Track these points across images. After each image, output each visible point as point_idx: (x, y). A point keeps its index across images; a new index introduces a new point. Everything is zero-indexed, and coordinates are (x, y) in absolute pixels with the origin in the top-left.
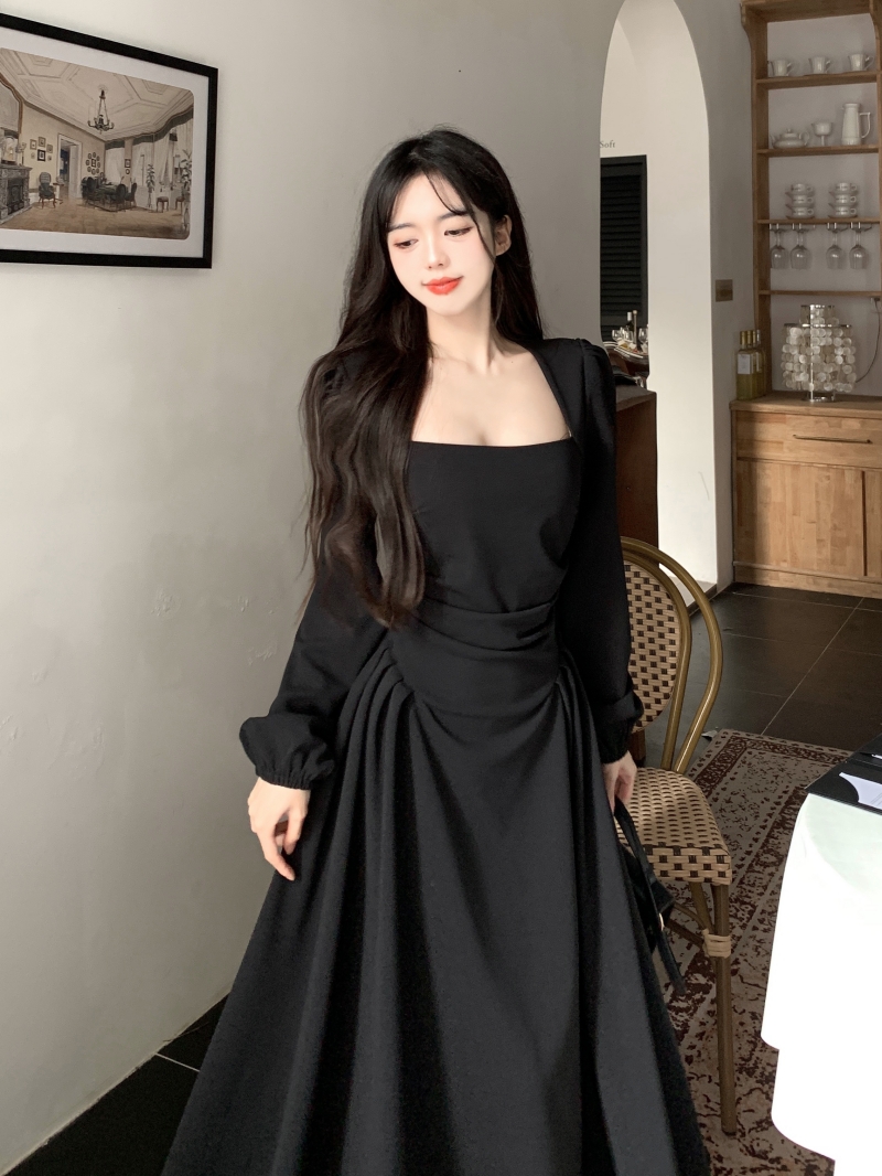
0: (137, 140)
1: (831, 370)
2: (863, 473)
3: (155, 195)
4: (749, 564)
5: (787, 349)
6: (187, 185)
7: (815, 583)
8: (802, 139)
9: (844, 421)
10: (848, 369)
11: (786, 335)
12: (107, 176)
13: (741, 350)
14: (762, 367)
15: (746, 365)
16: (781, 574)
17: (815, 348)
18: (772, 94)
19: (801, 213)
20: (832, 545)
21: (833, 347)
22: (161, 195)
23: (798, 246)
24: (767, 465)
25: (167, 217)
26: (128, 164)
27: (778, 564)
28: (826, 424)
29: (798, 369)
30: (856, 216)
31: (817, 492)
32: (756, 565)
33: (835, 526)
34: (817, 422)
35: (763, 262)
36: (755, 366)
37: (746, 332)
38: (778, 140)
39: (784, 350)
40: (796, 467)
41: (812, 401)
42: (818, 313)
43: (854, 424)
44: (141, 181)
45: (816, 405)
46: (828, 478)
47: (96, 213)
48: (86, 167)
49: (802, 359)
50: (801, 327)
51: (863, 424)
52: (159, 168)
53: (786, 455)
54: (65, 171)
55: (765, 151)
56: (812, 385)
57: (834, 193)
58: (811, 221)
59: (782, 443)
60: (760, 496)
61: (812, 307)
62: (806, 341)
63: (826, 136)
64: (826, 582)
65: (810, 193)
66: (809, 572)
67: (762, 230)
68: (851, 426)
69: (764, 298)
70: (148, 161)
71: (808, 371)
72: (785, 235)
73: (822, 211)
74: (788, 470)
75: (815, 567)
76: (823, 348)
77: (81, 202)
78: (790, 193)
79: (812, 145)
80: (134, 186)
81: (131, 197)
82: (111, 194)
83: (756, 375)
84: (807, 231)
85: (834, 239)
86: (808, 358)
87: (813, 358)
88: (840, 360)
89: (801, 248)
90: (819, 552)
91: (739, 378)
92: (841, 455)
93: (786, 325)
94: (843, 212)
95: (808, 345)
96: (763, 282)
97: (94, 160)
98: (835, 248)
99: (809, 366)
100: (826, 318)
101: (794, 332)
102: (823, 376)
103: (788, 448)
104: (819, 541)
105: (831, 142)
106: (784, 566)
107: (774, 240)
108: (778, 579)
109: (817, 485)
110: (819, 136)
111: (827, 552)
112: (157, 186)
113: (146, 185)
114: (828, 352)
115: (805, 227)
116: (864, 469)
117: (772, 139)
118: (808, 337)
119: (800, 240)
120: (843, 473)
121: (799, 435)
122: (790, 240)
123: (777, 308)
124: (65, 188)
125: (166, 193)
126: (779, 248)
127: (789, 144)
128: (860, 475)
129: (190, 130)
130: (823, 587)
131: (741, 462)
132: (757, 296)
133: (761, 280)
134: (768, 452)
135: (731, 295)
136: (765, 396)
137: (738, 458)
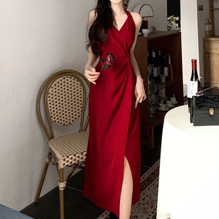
4: (209, 81)
13: (207, 24)
14: (212, 29)
15: (208, 28)
16: (217, 84)
24: (213, 55)
27: (217, 81)
32: (211, 82)
37: (208, 19)
53: (218, 52)
59: (217, 49)
60: (212, 63)
69: (212, 10)
83: (210, 31)
91: (206, 31)
96: (212, 6)
123: (216, 13)
131: (206, 54)
132: (210, 10)
133: (211, 5)
134: (214, 51)
135: (203, 9)
136: (212, 36)
137: (206, 53)
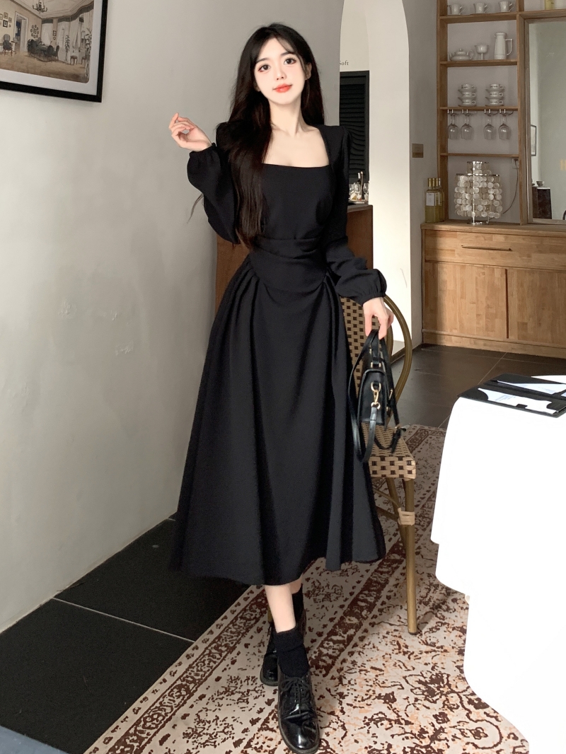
0: (61, 19)
1: (486, 204)
2: (506, 270)
3: (70, 54)
4: (432, 331)
5: (458, 190)
6: (88, 50)
7: (475, 343)
8: (469, 56)
9: (494, 236)
10: (496, 203)
11: (457, 180)
12: (42, 40)
13: (428, 190)
14: (442, 202)
15: (432, 199)
16: (453, 337)
17: (476, 189)
18: (450, 26)
19: (467, 103)
20: (486, 318)
21: (487, 188)
22: (73, 54)
23: (466, 125)
24: (444, 265)
25: (76, 68)
26: (55, 33)
27: (451, 331)
28: (483, 239)
29: (465, 203)
30: (503, 105)
31: (476, 282)
32: (437, 332)
33: (488, 305)
34: (477, 237)
35: (443, 134)
36: (437, 201)
37: (432, 179)
38: (453, 56)
39: (456, 191)
40: (463, 266)
41: (474, 224)
42: (478, 167)
43: (501, 238)
44: (62, 46)
45: (476, 226)
46: (484, 274)
47: (35, 61)
48: (30, 33)
49: (467, 196)
50: (467, 176)
51: (506, 238)
52: (72, 39)
53: (457, 259)
54: (18, 34)
55: (445, 63)
56: (473, 213)
57: (489, 91)
58: (474, 109)
59: (454, 251)
60: (440, 285)
61: (474, 162)
62: (470, 184)
63: (484, 54)
64: (482, 342)
65: (474, 91)
66: (471, 336)
67: (443, 113)
68: (498, 239)
69: (444, 158)
70: (66, 33)
71: (472, 205)
72: (457, 118)
73: (481, 102)
74: (458, 268)
75: (475, 333)
76: (481, 189)
77: (27, 54)
78: (461, 90)
79: (475, 59)
80: (58, 47)
81: (56, 54)
82: (44, 51)
83: (437, 206)
84: (472, 115)
85: (488, 121)
86: (471, 195)
87: (474, 195)
88: (492, 197)
89: (467, 126)
90: (478, 323)
91: (427, 208)
92: (492, 258)
93: (457, 174)
94: (494, 103)
95: (471, 187)
96: (443, 147)
97: (35, 30)
98: (489, 126)
99: (472, 201)
100: (483, 169)
101: (462, 178)
102: (480, 208)
103: (458, 254)
104: (478, 315)
105: (487, 58)
106: (455, 332)
107: (450, 120)
108: (451, 341)
109: (476, 278)
110: (480, 54)
111: (483, 322)
112: (71, 49)
113: (64, 47)
114: (484, 192)
115: (470, 112)
116: (507, 268)
117: (449, 55)
118: (471, 182)
119: (466, 121)
120: (493, 270)
121: (465, 246)
122: (460, 121)
123: (452, 165)
124: (18, 45)
125: (76, 54)
126: (454, 126)
127: (460, 58)
128: (504, 271)
129: (92, 16)
130: (480, 346)
131: (428, 263)
132: (439, 157)
133: (441, 146)
134: (445, 257)
135: (422, 154)
136: (443, 221)
137: (426, 261)
